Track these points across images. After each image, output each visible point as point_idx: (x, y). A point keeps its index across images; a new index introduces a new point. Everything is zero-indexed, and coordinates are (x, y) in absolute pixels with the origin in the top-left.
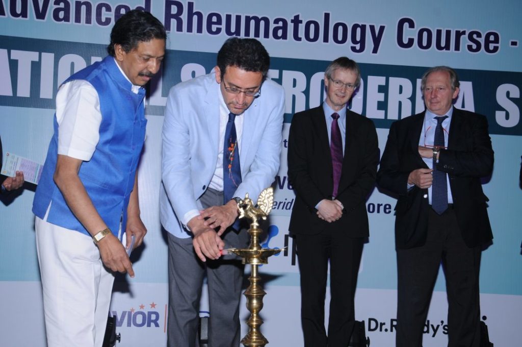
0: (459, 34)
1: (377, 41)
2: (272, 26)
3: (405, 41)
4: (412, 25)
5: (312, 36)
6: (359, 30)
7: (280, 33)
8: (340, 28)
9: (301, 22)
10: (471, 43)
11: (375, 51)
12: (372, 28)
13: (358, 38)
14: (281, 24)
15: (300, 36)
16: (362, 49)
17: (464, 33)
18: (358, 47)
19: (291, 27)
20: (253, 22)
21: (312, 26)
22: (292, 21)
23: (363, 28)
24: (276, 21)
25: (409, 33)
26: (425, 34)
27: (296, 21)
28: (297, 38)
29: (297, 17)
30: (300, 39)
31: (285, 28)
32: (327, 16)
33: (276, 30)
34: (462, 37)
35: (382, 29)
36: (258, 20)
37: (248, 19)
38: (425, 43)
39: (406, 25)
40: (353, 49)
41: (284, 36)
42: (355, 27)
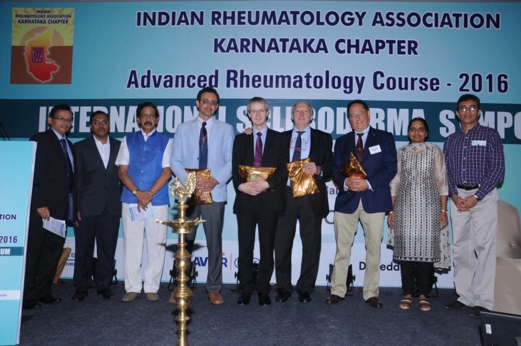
0: (413, 80)
1: (360, 86)
2: (293, 80)
3: (379, 85)
4: (382, 75)
5: (318, 85)
6: (348, 80)
7: (298, 84)
8: (336, 80)
9: (311, 77)
10: (421, 85)
11: (359, 92)
12: (357, 78)
13: (348, 85)
14: (298, 79)
15: (310, 85)
16: (351, 91)
17: (416, 79)
18: (348, 90)
19: (304, 80)
20: (280, 79)
21: (318, 79)
22: (305, 77)
23: (351, 78)
24: (295, 77)
25: (381, 80)
26: (391, 81)
27: (308, 76)
28: (308, 86)
29: (308, 74)
30: (310, 87)
31: (301, 81)
32: (327, 73)
33: (295, 83)
34: (415, 82)
35: (363, 78)
36: (283, 78)
37: (277, 77)
38: (391, 86)
39: (379, 75)
40: (345, 92)
41: (301, 86)
42: (346, 78)
